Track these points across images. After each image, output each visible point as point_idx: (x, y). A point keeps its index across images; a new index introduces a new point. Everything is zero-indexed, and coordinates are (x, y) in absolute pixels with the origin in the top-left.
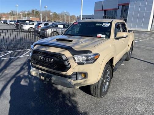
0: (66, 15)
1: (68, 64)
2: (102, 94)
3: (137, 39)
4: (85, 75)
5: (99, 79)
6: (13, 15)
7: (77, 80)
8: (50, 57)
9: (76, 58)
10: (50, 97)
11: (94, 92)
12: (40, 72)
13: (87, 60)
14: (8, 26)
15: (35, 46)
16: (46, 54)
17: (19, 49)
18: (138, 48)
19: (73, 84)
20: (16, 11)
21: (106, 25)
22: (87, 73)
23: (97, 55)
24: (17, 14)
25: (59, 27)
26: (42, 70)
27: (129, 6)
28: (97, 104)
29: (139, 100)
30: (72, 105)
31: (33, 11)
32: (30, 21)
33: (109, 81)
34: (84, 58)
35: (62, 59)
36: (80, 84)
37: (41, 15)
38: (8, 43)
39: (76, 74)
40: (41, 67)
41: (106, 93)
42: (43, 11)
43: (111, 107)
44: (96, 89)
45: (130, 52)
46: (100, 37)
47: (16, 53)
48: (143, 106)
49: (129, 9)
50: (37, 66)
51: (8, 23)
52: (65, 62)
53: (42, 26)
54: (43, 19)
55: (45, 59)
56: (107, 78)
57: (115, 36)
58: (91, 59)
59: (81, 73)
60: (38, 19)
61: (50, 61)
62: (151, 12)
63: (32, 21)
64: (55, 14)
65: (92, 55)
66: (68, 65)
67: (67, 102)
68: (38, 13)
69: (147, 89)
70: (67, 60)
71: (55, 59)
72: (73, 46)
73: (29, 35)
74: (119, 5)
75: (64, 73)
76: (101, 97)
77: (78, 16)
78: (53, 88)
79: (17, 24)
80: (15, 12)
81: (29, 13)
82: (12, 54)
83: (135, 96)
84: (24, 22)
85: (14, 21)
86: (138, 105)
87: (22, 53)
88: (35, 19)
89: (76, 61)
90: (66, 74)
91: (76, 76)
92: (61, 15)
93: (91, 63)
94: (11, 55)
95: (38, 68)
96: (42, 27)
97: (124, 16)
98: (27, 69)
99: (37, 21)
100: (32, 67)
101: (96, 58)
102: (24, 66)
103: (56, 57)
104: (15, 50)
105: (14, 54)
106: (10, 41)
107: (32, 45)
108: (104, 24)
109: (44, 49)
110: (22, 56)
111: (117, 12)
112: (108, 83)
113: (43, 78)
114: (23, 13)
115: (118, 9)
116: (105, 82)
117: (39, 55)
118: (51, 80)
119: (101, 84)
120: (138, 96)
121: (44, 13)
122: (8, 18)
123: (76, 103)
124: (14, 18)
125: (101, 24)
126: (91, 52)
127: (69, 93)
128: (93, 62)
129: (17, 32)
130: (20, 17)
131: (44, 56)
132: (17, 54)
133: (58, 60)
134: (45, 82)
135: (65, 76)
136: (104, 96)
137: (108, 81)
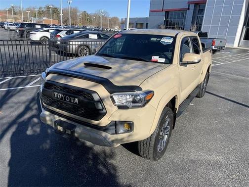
0: (103, 16)
1: (101, 108)
2: (157, 155)
3: (216, 60)
4: (130, 126)
5: (152, 132)
6: (15, 14)
7: (116, 133)
8: (73, 95)
9: (115, 97)
10: (73, 158)
11: (145, 153)
12: (57, 118)
13: (134, 101)
14: (6, 32)
15: (48, 74)
16: (67, 89)
17: (23, 74)
18: (216, 76)
19: (110, 140)
20: (20, 8)
21: (167, 41)
22: (133, 123)
23: (150, 93)
24: (20, 12)
25: (90, 37)
26: (60, 115)
27: (205, 5)
28: (147, 171)
29: (215, 165)
30: (109, 172)
31: (48, 8)
32: (43, 26)
33: (168, 133)
34: (129, 98)
35: (93, 99)
36: (122, 139)
37: (61, 15)
38: (4, 62)
39: (115, 124)
40: (58, 110)
41: (163, 152)
42: (65, 9)
43: (171, 176)
44: (148, 147)
45: (204, 84)
46: (156, 62)
47: (18, 81)
48: (220, 175)
49: (205, 10)
50: (51, 108)
51: (6, 28)
52: (97, 104)
53: (63, 34)
54: (66, 21)
55: (65, 98)
56: (166, 129)
57: (181, 60)
58: (140, 100)
59: (122, 123)
60: (56, 22)
61: (72, 101)
62: (240, 17)
63: (46, 26)
64: (85, 14)
65: (141, 94)
66: (103, 109)
67: (101, 167)
68: (56, 11)
69: (227, 147)
70: (101, 101)
71: (81, 98)
72: (111, 78)
73: (41, 50)
74: (189, 3)
75: (95, 122)
76: (155, 160)
77: (122, 19)
78: (79, 143)
79: (21, 29)
80: (18, 9)
81: (41, 10)
82: (11, 82)
83: (208, 157)
84: (32, 26)
85: (16, 24)
86: (213, 173)
87: (27, 81)
88: (51, 21)
89: (116, 104)
90: (99, 124)
91: (116, 128)
92: (95, 15)
93: (141, 107)
94: (9, 84)
95: (53, 112)
96: (63, 36)
97: (197, 21)
98: (36, 109)
99: (54, 25)
100: (43, 109)
101: (147, 99)
102: (32, 105)
103: (82, 95)
104: (16, 75)
105: (15, 82)
106: (8, 59)
107: (44, 73)
108: (163, 40)
109: (62, 81)
110: (28, 86)
111: (186, 15)
112: (167, 136)
113: (60, 128)
114: (31, 11)
115: (188, 9)
116: (162, 136)
117: (55, 91)
118: (73, 132)
119: (155, 140)
120: (214, 157)
121: (66, 13)
122: (6, 18)
123: (115, 168)
124: (15, 19)
125: (158, 39)
126: (141, 89)
127: (104, 152)
128: (144, 105)
129: (20, 45)
130: (26, 18)
131: (62, 92)
132: (20, 83)
133: (86, 100)
134: (64, 136)
135: (98, 128)
136: (159, 158)
137: (166, 133)
